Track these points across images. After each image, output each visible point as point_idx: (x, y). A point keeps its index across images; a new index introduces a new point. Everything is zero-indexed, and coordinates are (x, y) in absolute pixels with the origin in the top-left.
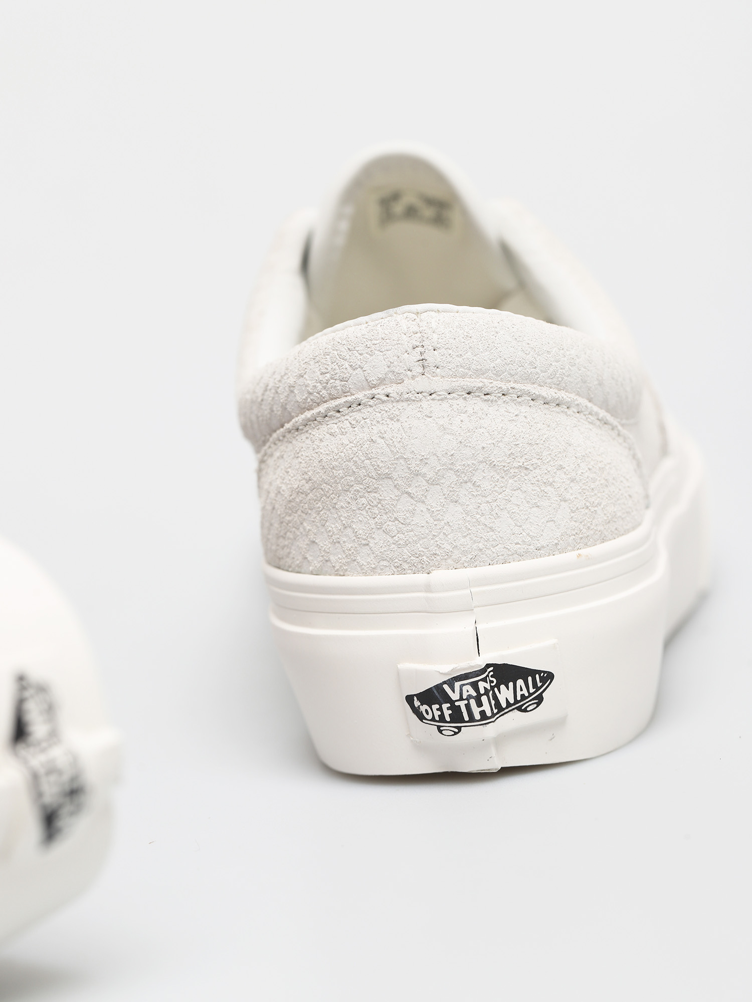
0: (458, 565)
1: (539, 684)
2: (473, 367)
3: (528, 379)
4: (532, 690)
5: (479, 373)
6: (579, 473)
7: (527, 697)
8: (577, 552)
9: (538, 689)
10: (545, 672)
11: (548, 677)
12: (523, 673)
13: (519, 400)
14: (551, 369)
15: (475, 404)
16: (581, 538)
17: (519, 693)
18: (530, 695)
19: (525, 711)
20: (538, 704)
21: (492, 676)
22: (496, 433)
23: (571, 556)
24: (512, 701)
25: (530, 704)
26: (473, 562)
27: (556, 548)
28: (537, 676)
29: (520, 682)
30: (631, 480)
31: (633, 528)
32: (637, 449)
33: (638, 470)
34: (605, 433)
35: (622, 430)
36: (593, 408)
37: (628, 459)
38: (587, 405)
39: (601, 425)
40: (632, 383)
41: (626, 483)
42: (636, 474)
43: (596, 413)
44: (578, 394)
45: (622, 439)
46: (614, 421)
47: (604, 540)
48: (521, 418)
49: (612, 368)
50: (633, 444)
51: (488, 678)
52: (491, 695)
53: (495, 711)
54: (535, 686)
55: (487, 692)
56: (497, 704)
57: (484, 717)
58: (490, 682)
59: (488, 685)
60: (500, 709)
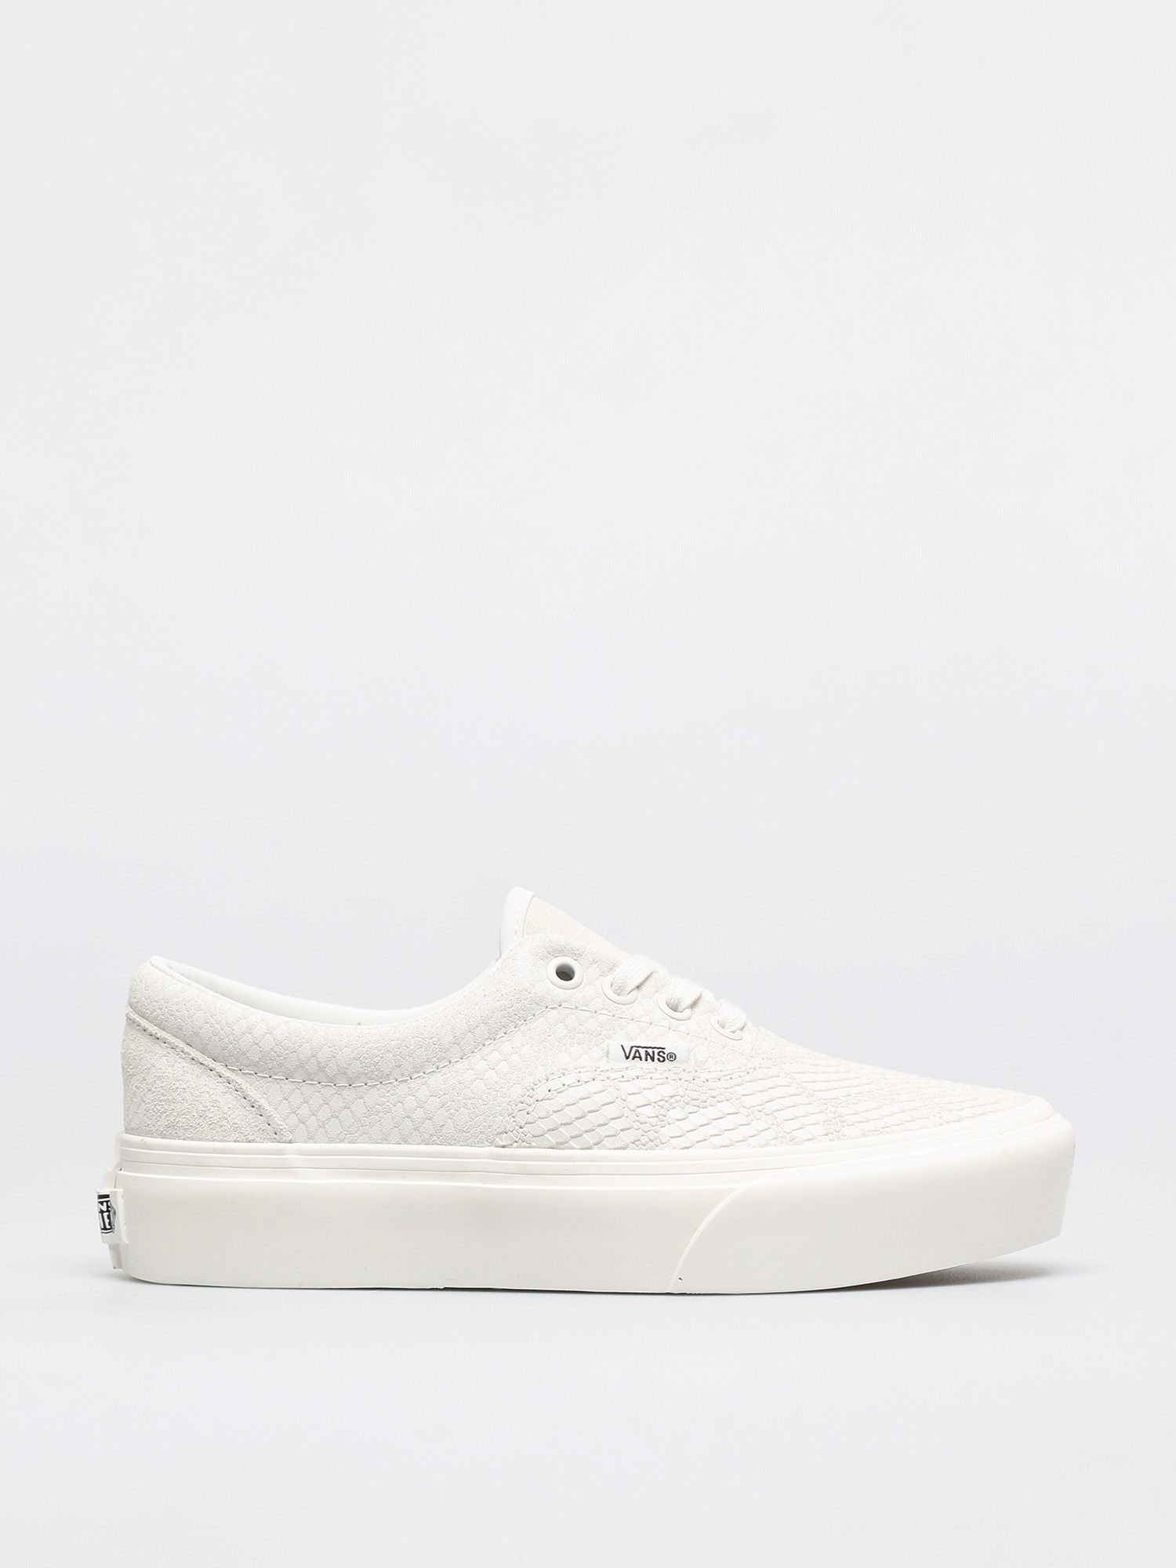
6: (155, 1086)
9: (113, 1219)
16: (149, 1130)
20: (114, 1229)
21: (108, 1203)
23: (139, 1139)
27: (136, 1132)
28: (113, 1209)
30: (216, 1108)
31: (200, 1140)
32: (252, 1094)
33: (252, 1109)
34: (197, 1070)
35: (227, 1074)
36: (187, 1049)
37: (228, 1096)
38: (182, 1045)
39: (194, 1062)
40: (260, 1047)
41: (200, 1107)
42: (244, 1110)
43: (188, 1053)
44: (174, 1036)
45: (225, 1080)
46: (215, 1064)
47: (163, 1137)
48: (136, 1040)
49: (217, 1029)
50: (242, 1088)
51: (105, 1204)
52: (105, 1214)
53: (108, 1227)
54: (113, 1216)
55: (104, 1212)
56: (110, 1223)
57: (104, 1227)
58: (107, 1207)
59: (105, 1208)
60: (110, 1227)
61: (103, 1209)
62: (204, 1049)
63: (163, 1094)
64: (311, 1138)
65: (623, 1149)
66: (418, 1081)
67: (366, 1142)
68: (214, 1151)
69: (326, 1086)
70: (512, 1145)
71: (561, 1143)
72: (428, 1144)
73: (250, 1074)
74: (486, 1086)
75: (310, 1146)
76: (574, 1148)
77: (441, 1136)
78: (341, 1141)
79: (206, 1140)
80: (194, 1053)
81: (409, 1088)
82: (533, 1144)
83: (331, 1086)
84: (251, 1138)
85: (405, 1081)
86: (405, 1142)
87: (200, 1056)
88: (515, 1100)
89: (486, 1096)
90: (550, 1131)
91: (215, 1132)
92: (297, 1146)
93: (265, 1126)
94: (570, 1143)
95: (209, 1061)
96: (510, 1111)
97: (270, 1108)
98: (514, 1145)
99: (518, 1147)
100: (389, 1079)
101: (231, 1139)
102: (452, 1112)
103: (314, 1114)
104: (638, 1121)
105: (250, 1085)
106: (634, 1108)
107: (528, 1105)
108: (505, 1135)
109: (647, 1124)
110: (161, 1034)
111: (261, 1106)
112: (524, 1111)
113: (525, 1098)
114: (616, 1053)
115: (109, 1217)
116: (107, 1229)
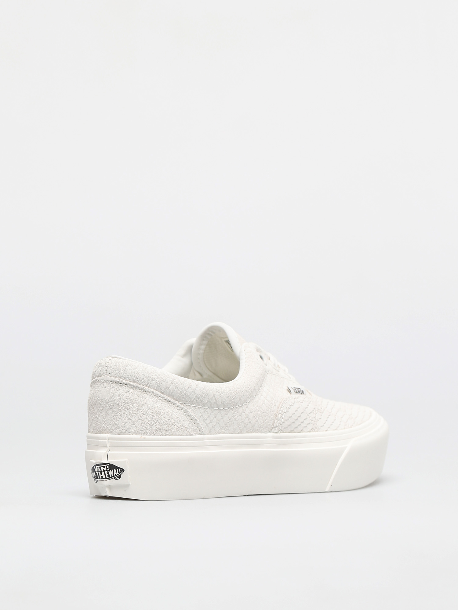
0: (108, 433)
1: (120, 472)
2: (118, 375)
3: (134, 381)
4: (118, 473)
5: (120, 377)
6: (147, 413)
7: (117, 475)
8: (141, 436)
10: (122, 469)
11: (123, 470)
12: (116, 468)
13: (130, 387)
14: (144, 380)
15: (117, 386)
16: (144, 432)
17: (115, 473)
18: (118, 475)
19: (116, 479)
20: (120, 478)
21: (108, 467)
22: (120, 395)
23: (139, 436)
24: (113, 476)
25: (117, 477)
26: (111, 433)
27: (135, 433)
28: (119, 469)
29: (115, 470)
30: (179, 421)
31: (173, 435)
32: (192, 414)
33: (191, 421)
34: (168, 404)
35: (181, 406)
36: (163, 395)
37: (182, 415)
38: (160, 394)
39: (166, 401)
40: (195, 393)
41: (172, 421)
42: (188, 421)
43: (163, 397)
44: (155, 390)
45: (180, 408)
46: (175, 402)
47: (154, 435)
48: (130, 392)
49: (177, 386)
50: (188, 411)
51: (106, 467)
52: (106, 472)
53: (107, 477)
54: (119, 472)
55: (104, 471)
56: (109, 476)
57: (102, 478)
58: (107, 468)
59: (105, 469)
60: (109, 477)
61: (102, 470)
62: (171, 395)
63: (153, 416)
64: (210, 433)
65: (310, 432)
66: (245, 406)
67: (227, 433)
68: (180, 440)
69: (216, 409)
70: (278, 432)
71: (292, 431)
72: (248, 433)
73: (189, 405)
74: (267, 407)
75: (209, 436)
77: (253, 429)
78: (219, 433)
79: (175, 435)
80: (166, 397)
81: (243, 409)
82: (284, 431)
83: (217, 409)
84: (192, 433)
85: (241, 406)
86: (241, 432)
87: (169, 398)
88: (277, 413)
89: (267, 411)
90: (289, 425)
91: (179, 431)
92: (206, 436)
93: (196, 428)
94: (295, 431)
95: (173, 400)
96: (277, 418)
97: (198, 420)
98: (279, 432)
99: (281, 433)
100: (236, 406)
101: (185, 434)
102: (257, 419)
103: (211, 422)
104: (311, 420)
105: (190, 410)
106: (308, 414)
107: (282, 415)
108: (276, 428)
109: (313, 421)
110: (148, 389)
111: (195, 419)
112: (281, 418)
113: (281, 411)
114: (292, 391)
115: (108, 473)
116: (106, 478)
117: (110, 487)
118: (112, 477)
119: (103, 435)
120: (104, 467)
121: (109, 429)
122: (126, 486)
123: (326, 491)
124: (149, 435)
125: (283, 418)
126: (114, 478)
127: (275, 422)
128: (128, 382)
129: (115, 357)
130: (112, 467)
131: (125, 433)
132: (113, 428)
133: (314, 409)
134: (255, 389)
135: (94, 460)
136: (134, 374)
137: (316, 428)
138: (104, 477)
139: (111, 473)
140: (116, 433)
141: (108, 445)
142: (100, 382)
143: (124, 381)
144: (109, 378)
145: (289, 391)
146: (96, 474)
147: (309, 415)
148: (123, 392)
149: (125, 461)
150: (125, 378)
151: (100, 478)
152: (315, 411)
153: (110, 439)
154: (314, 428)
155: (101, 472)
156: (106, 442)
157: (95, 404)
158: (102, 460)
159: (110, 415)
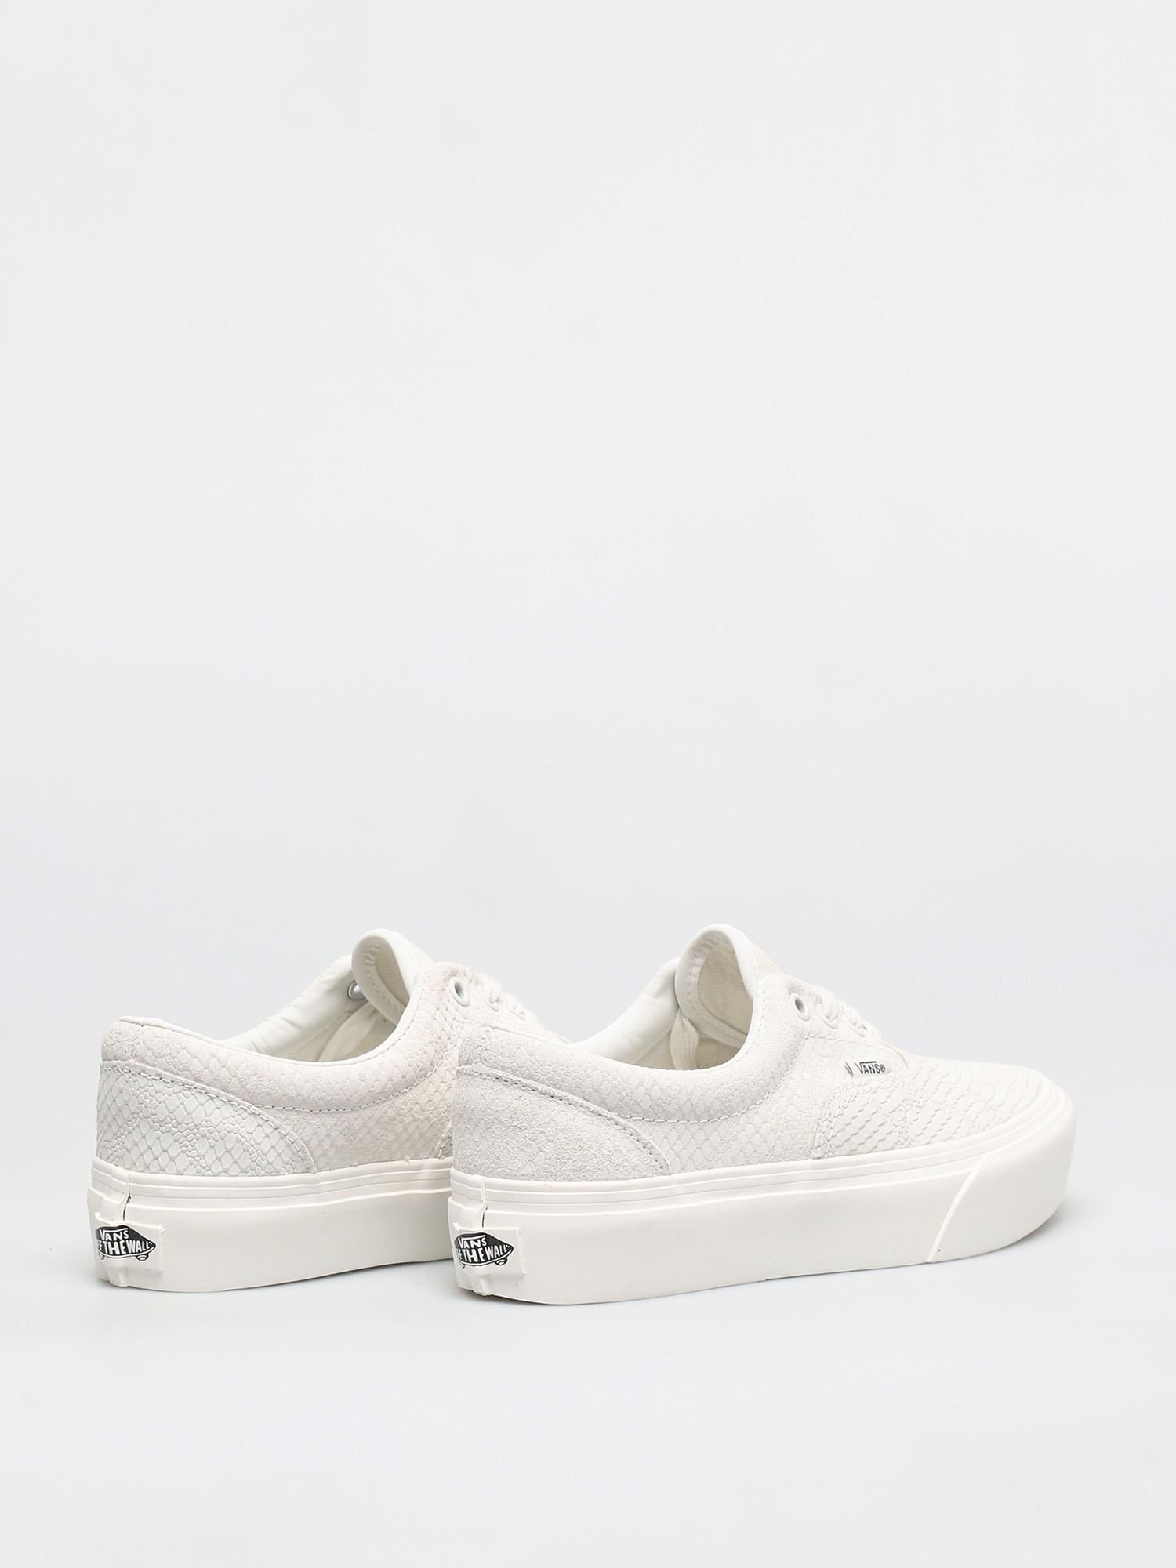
0: (483, 1174)
1: (506, 1251)
2: (502, 1065)
3: (531, 1077)
4: (502, 1254)
6: (556, 1138)
7: (500, 1257)
8: (544, 1183)
9: (505, 1254)
10: (509, 1245)
11: (511, 1249)
12: (499, 1243)
13: (523, 1088)
14: (549, 1075)
15: (498, 1086)
16: (551, 1175)
17: (496, 1253)
19: (498, 1264)
20: (505, 1262)
21: (484, 1241)
22: (506, 1104)
23: (540, 1184)
25: (500, 1261)
26: (490, 1174)
27: (532, 1177)
28: (505, 1246)
29: (496, 1247)
30: (618, 1152)
31: (606, 1180)
32: (646, 1137)
33: (644, 1149)
34: (597, 1120)
35: (623, 1122)
36: (586, 1104)
37: (625, 1140)
38: (581, 1101)
39: (593, 1114)
40: (651, 1096)
41: (606, 1152)
42: (638, 1151)
43: (587, 1107)
44: (572, 1093)
45: (621, 1127)
46: (612, 1115)
47: (570, 1181)
48: (522, 1099)
49: (615, 1084)
50: (637, 1132)
51: (479, 1241)
52: (480, 1250)
53: (483, 1260)
54: (503, 1251)
55: (476, 1248)
56: (485, 1257)
57: (473, 1261)
58: (482, 1243)
59: (478, 1245)
60: (487, 1260)
61: (473, 1246)
62: (602, 1103)
63: (568, 1144)
64: (683, 1169)
65: (892, 1149)
66: (753, 1111)
67: (719, 1167)
68: (622, 1188)
69: (693, 1123)
70: (823, 1156)
71: (853, 1150)
72: (763, 1163)
73: (639, 1120)
74: (797, 1109)
75: (683, 1175)
76: (862, 1153)
77: (772, 1155)
78: (703, 1168)
79: (612, 1180)
80: (594, 1107)
81: (748, 1118)
82: (836, 1153)
83: (696, 1123)
84: (645, 1173)
85: (745, 1112)
86: (748, 1163)
87: (598, 1108)
88: (820, 1119)
89: (798, 1118)
90: (846, 1141)
91: (618, 1172)
92: (675, 1176)
93: (654, 1163)
94: (860, 1149)
95: (606, 1113)
96: (819, 1128)
97: (657, 1147)
98: (826, 1156)
99: (828, 1157)
100: (735, 1112)
101: (631, 1177)
102: (779, 1133)
103: (685, 1148)
104: (894, 1125)
105: (641, 1129)
106: (888, 1114)
107: (831, 1122)
108: (819, 1149)
109: (900, 1127)
110: (556, 1092)
111: (652, 1146)
112: (829, 1128)
113: (827, 1116)
114: (856, 1070)
115: (483, 1252)
116: (480, 1262)
117: (488, 1278)
118: (491, 1259)
119: (476, 1178)
120: (476, 1241)
121: (486, 1168)
122: (518, 1278)
123: (928, 1261)
124: (560, 1181)
125: (831, 1128)
126: (495, 1262)
127: (817, 1137)
128: (519, 1079)
129: (496, 1028)
130: (491, 1241)
131: (514, 1177)
132: (493, 1166)
133: (903, 1101)
134: (773, 1078)
135: (460, 1225)
136: (531, 1064)
137: (906, 1140)
138: (476, 1260)
139: (489, 1252)
140: (499, 1176)
141: (484, 1198)
142: (469, 1075)
143: (511, 1076)
144: (485, 1070)
145: (850, 1070)
146: (462, 1253)
147: (891, 1115)
148: (508, 1099)
149: (514, 1231)
150: (514, 1072)
151: (468, 1262)
152: (904, 1105)
153: (488, 1185)
154: (902, 1141)
155: (470, 1249)
156: (479, 1191)
157: (461, 1116)
158: (471, 1227)
159: (487, 1140)
